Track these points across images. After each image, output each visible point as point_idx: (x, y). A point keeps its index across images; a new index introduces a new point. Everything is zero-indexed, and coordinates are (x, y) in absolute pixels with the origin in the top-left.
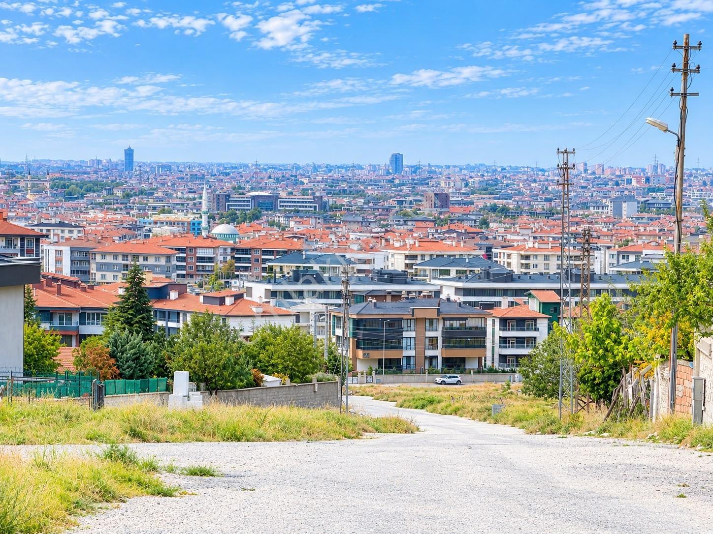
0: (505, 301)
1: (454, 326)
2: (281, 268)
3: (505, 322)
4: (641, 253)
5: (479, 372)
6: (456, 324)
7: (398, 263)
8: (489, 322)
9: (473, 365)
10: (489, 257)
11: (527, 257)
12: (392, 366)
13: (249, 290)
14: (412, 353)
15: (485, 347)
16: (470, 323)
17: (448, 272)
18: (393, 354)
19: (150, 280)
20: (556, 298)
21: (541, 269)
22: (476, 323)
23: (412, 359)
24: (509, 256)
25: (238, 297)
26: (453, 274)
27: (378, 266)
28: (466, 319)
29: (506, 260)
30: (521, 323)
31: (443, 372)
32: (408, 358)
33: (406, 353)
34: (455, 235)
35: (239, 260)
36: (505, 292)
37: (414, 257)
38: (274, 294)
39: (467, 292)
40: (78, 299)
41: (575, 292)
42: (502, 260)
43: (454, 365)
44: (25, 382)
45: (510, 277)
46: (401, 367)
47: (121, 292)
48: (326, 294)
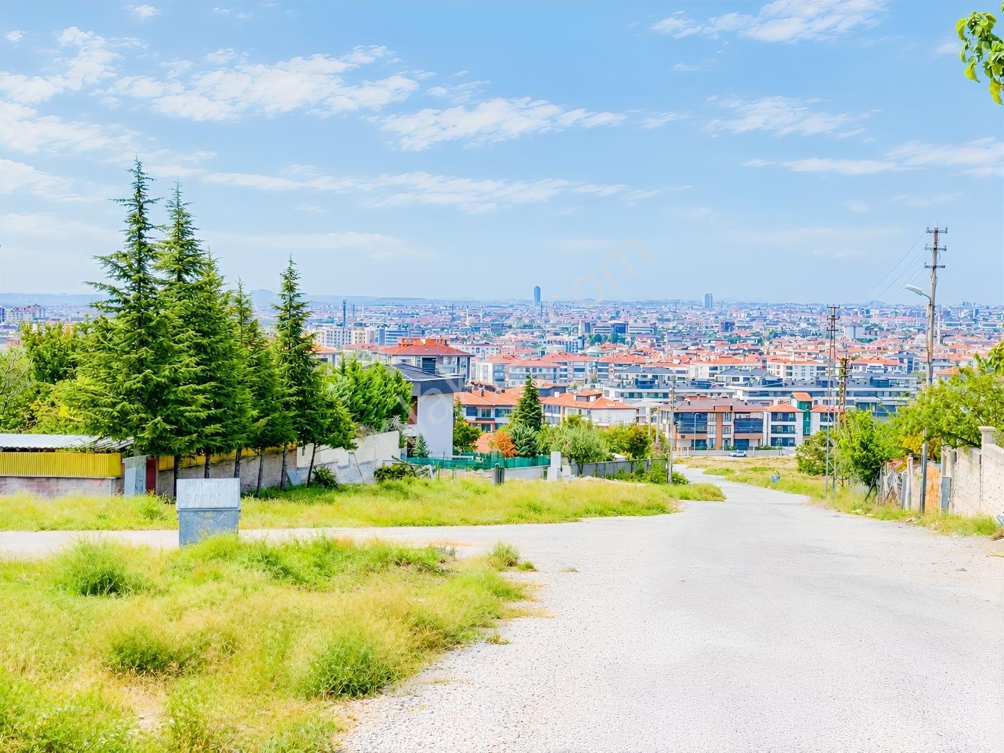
0: (776, 400)
1: (742, 417)
2: (627, 376)
3: (774, 415)
4: (867, 365)
5: (757, 449)
6: (743, 416)
7: (704, 373)
8: (765, 413)
9: (754, 444)
10: (764, 367)
11: (791, 368)
12: (700, 445)
13: (607, 393)
14: (713, 436)
15: (761, 432)
16: (753, 416)
17: (738, 379)
18: (701, 437)
19: (539, 384)
20: (807, 398)
21: (799, 378)
22: (758, 416)
23: (714, 441)
24: (778, 367)
25: (598, 396)
26: (741, 381)
27: (692, 375)
28: (749, 413)
29: (776, 370)
30: (785, 416)
31: (734, 449)
32: (711, 439)
33: (709, 436)
34: (741, 351)
35: (600, 370)
36: (775, 394)
37: (716, 368)
38: (622, 395)
39: (752, 393)
40: (493, 399)
41: (822, 394)
42: (773, 370)
43: (742, 445)
44: (454, 459)
45: (778, 382)
46: (706, 446)
47: (522, 396)
48: (656, 395)
